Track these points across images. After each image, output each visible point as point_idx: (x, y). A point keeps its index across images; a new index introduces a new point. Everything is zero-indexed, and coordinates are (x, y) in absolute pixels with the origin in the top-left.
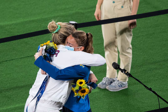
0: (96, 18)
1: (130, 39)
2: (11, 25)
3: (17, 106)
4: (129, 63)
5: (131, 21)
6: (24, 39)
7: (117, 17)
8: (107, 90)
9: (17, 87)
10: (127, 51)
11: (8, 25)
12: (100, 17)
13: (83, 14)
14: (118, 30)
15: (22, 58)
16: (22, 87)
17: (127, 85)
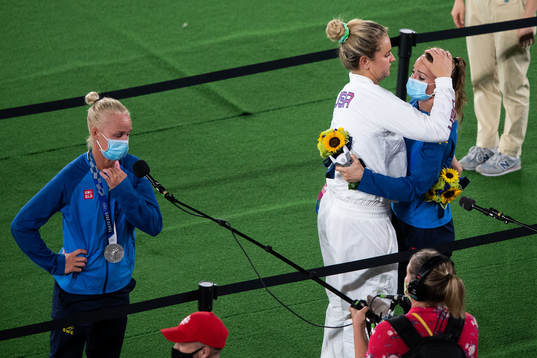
0: (455, 21)
1: (523, 68)
2: (277, 36)
3: (289, 204)
4: (521, 118)
5: (523, 31)
6: (305, 65)
7: (495, 22)
8: (478, 174)
9: (288, 166)
10: (517, 92)
11: (271, 36)
12: (464, 20)
13: (429, 13)
14: (499, 49)
15: (299, 105)
16: (300, 166)
17: (520, 163)
